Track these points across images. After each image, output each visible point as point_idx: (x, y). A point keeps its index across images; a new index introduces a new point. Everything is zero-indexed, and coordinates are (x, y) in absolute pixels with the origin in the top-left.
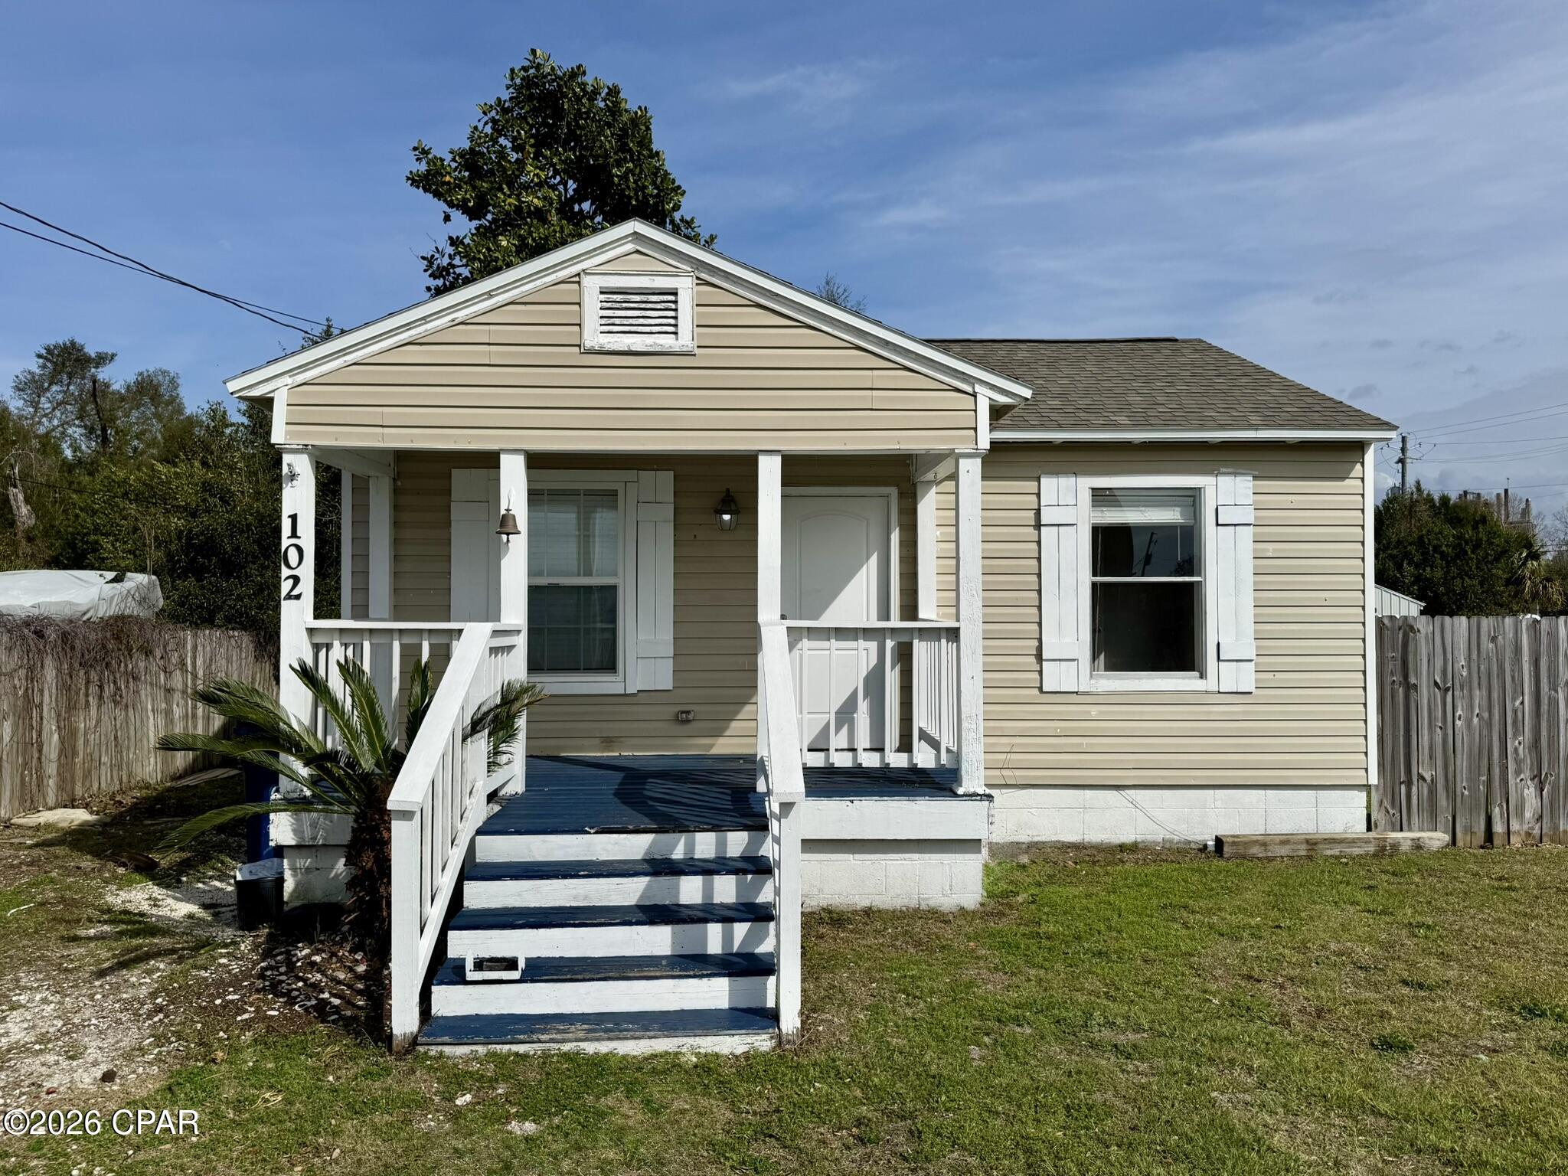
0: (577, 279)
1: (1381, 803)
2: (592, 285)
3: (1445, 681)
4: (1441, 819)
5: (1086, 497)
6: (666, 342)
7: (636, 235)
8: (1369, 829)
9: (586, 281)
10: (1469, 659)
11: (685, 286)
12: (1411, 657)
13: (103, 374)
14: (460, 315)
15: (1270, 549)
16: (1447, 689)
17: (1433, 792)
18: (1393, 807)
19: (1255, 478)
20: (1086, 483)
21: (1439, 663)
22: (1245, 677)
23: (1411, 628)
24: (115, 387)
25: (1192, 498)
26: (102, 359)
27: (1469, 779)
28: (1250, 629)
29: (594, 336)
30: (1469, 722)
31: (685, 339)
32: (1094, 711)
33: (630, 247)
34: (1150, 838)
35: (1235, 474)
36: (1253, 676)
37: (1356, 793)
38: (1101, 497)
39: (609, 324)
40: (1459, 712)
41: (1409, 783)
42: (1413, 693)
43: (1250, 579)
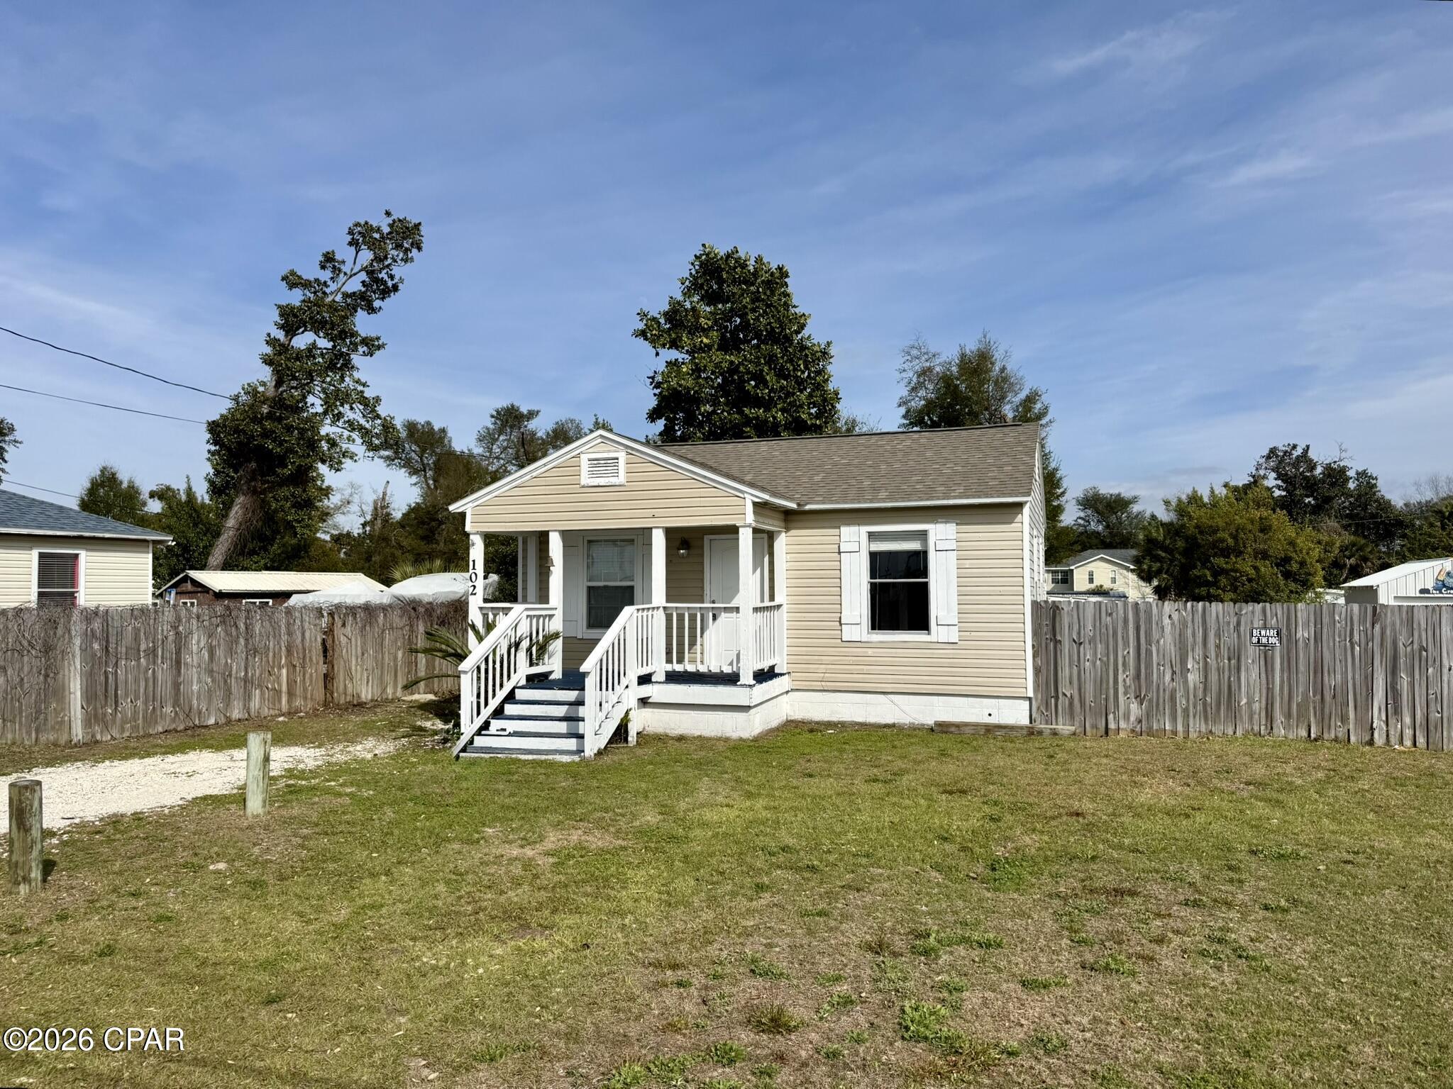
0: (578, 456)
1: (1038, 708)
2: (584, 458)
3: (1079, 638)
4: (1077, 719)
5: (864, 538)
6: (614, 481)
7: (602, 436)
8: (1031, 722)
9: (582, 456)
10: (1094, 627)
11: (622, 456)
12: (1057, 625)
13: (532, 425)
14: (534, 474)
15: (967, 563)
16: (1081, 644)
17: (1071, 704)
18: (1047, 711)
19: (957, 524)
20: (865, 529)
21: (1076, 627)
22: (953, 635)
23: (1058, 607)
24: (539, 434)
25: (923, 535)
26: (532, 415)
27: (1095, 697)
28: (955, 608)
29: (585, 479)
30: (1094, 664)
31: (622, 478)
32: (870, 652)
33: (600, 440)
34: (902, 721)
35: (946, 522)
36: (957, 634)
37: (1021, 701)
38: (872, 536)
39: (592, 474)
40: (1088, 657)
41: (1057, 698)
42: (1059, 646)
43: (955, 581)
